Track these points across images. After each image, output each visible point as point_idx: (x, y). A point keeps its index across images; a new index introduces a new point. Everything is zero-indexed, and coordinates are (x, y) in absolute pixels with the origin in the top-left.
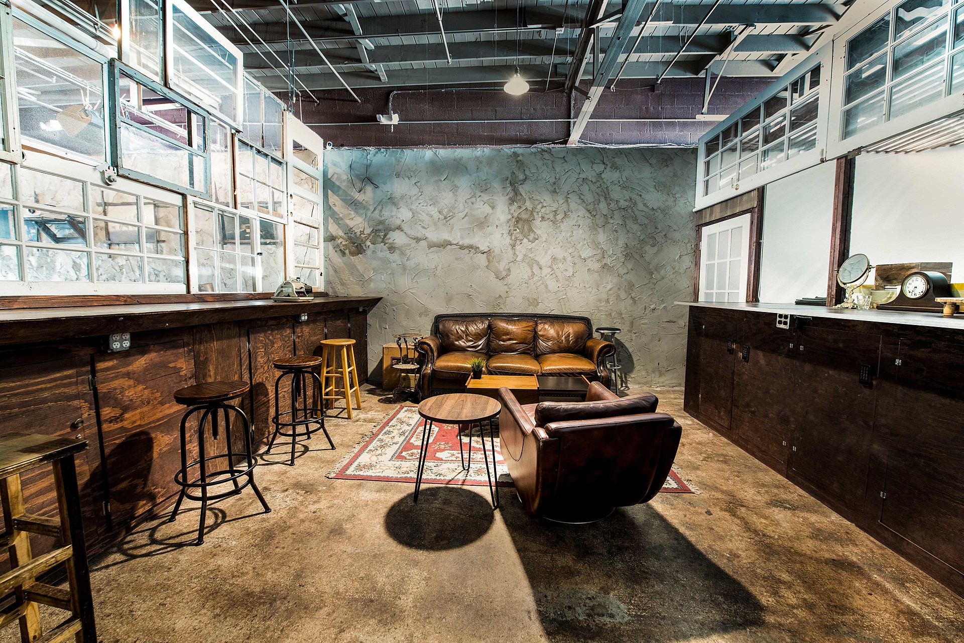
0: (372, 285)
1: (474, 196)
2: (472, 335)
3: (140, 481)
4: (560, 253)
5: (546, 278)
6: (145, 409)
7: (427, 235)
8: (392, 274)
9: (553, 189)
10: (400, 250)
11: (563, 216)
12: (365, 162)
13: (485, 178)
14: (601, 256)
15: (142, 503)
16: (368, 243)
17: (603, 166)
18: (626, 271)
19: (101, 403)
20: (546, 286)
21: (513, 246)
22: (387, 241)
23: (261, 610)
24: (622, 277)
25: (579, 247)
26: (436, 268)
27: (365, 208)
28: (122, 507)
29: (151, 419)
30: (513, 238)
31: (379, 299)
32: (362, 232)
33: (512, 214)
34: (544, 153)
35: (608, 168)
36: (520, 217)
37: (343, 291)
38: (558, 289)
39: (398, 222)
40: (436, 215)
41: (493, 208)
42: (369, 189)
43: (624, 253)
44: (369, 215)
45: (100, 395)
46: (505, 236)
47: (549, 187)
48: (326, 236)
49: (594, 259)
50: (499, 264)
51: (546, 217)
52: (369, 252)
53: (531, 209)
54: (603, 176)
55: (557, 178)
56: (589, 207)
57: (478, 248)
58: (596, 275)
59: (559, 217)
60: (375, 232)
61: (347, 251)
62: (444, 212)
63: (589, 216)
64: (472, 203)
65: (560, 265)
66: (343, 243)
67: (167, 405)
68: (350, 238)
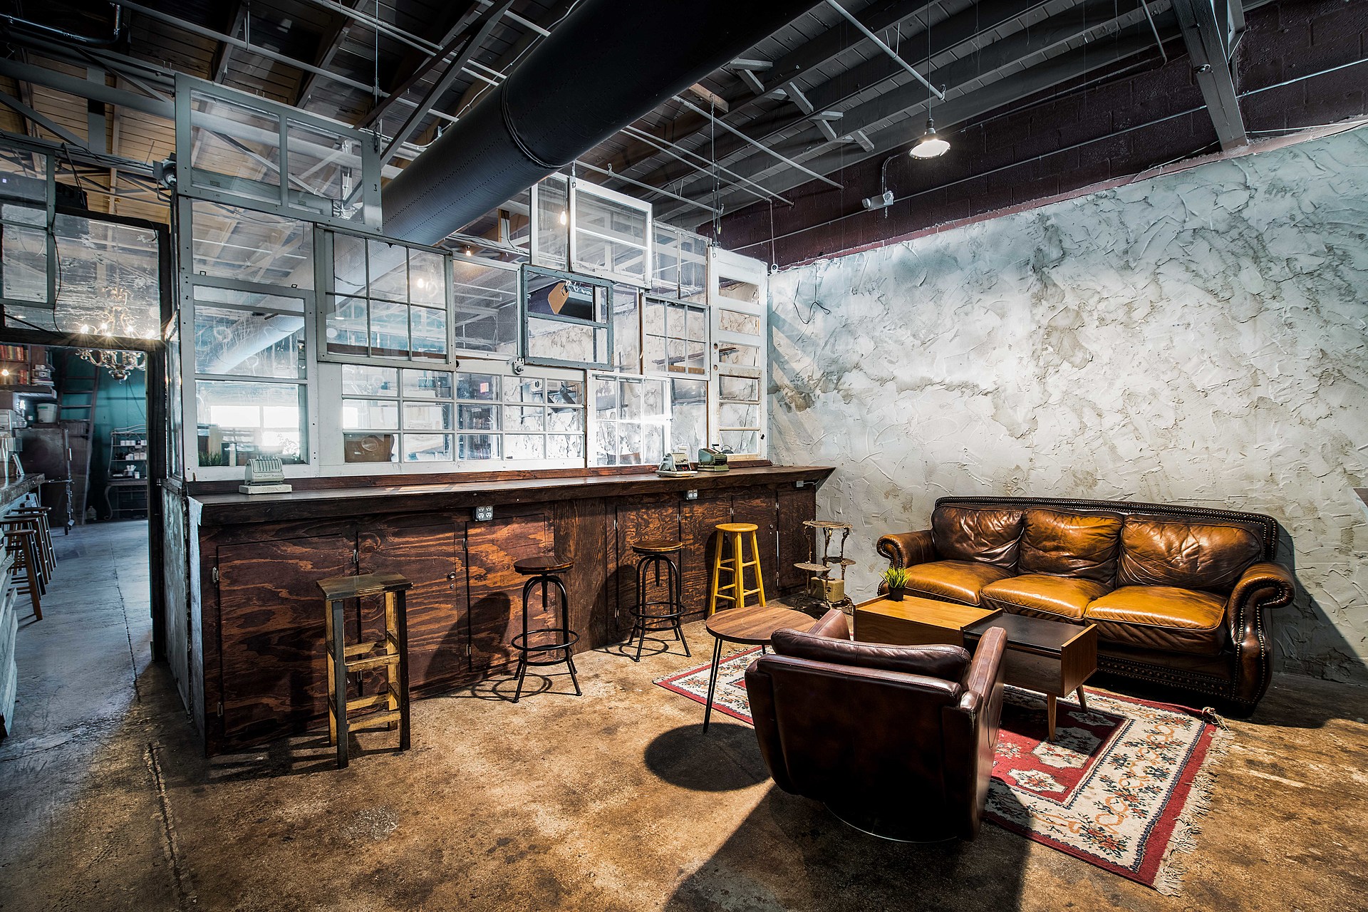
0: (823, 451)
1: (969, 302)
2: (987, 535)
3: (497, 636)
4: (1142, 384)
5: (1111, 433)
6: (505, 573)
7: (895, 373)
8: (848, 433)
9: (1122, 263)
10: (859, 399)
11: (1147, 309)
12: (814, 282)
13: (987, 270)
14: (1249, 382)
15: (497, 656)
16: (818, 392)
17: (1246, 194)
18: (1323, 410)
19: (470, 562)
20: (1113, 448)
21: (1041, 378)
22: (841, 387)
23: (505, 762)
24: (1311, 426)
25: (1188, 367)
26: (909, 422)
27: (815, 344)
28: (480, 653)
29: (510, 583)
30: (1041, 364)
31: (831, 470)
32: (810, 378)
33: (1039, 321)
34: (1100, 202)
35: (1260, 196)
36: (1053, 324)
37: (788, 459)
38: (1141, 454)
39: (855, 358)
40: (909, 341)
41: (1002, 316)
42: (820, 315)
43: (1318, 372)
44: (818, 353)
45: (469, 555)
46: (1024, 362)
47: (1115, 262)
48: (770, 386)
49: (1229, 390)
50: (1015, 411)
51: (1109, 317)
52: (818, 404)
53: (1076, 308)
54: (1245, 214)
55: (1132, 240)
56: (1211, 285)
57: (977, 386)
58: (1236, 424)
59: (1138, 315)
60: (826, 374)
61: (793, 405)
62: (921, 335)
63: (1214, 302)
64: (966, 314)
65: (1144, 406)
66: (789, 394)
68: (796, 387)
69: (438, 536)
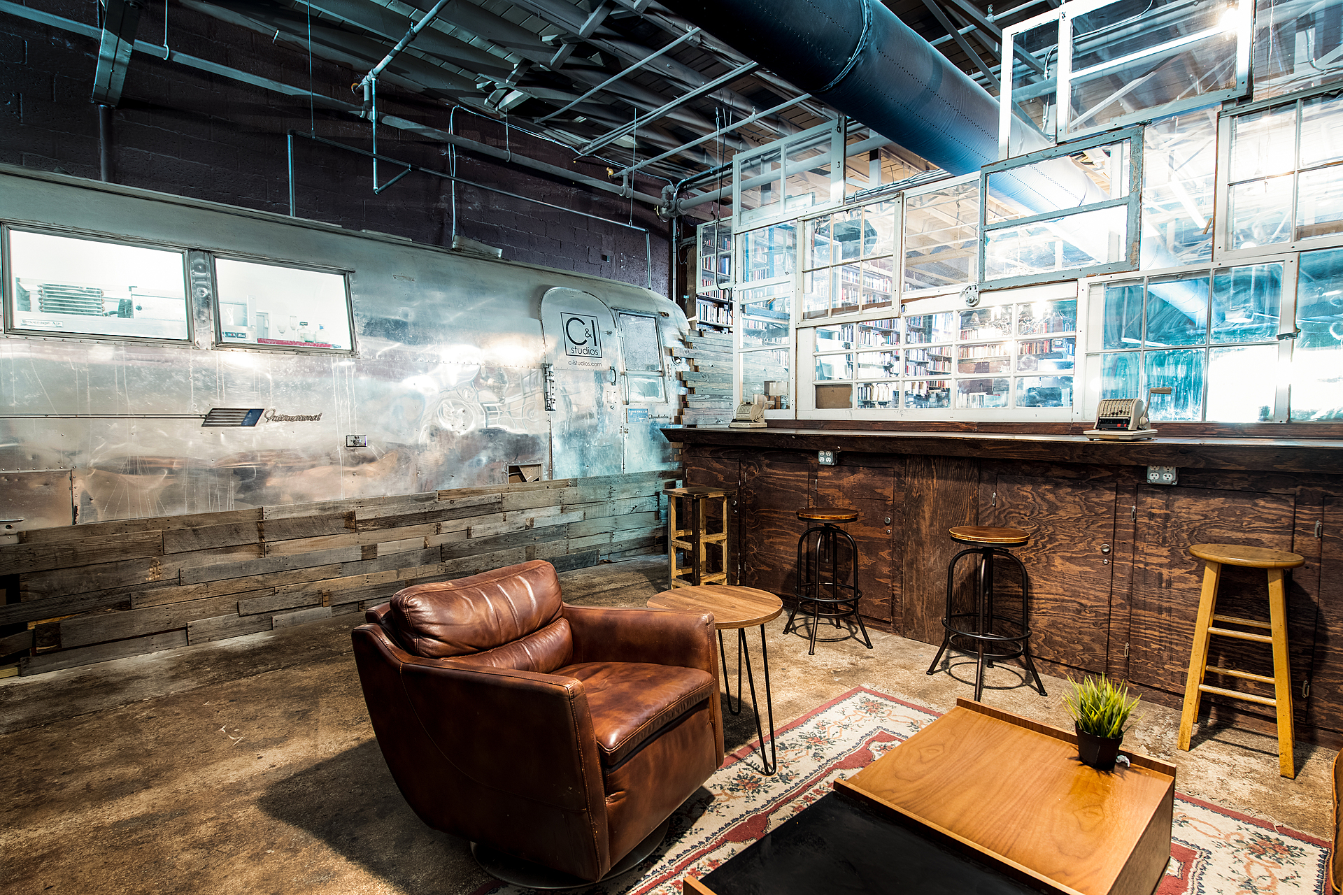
67: (869, 528)
69: (797, 473)
